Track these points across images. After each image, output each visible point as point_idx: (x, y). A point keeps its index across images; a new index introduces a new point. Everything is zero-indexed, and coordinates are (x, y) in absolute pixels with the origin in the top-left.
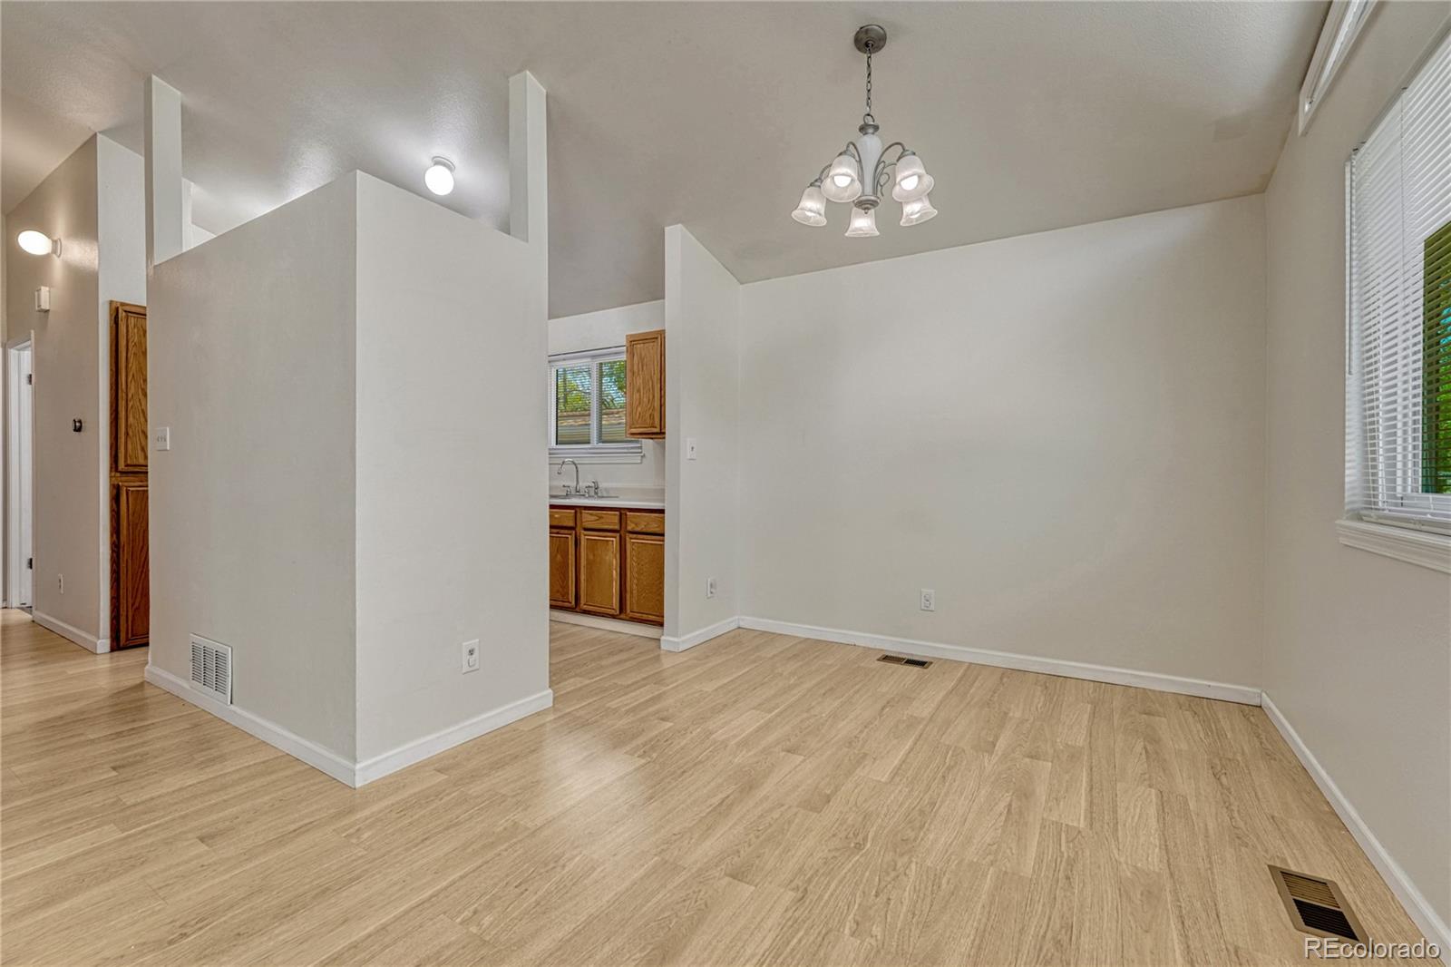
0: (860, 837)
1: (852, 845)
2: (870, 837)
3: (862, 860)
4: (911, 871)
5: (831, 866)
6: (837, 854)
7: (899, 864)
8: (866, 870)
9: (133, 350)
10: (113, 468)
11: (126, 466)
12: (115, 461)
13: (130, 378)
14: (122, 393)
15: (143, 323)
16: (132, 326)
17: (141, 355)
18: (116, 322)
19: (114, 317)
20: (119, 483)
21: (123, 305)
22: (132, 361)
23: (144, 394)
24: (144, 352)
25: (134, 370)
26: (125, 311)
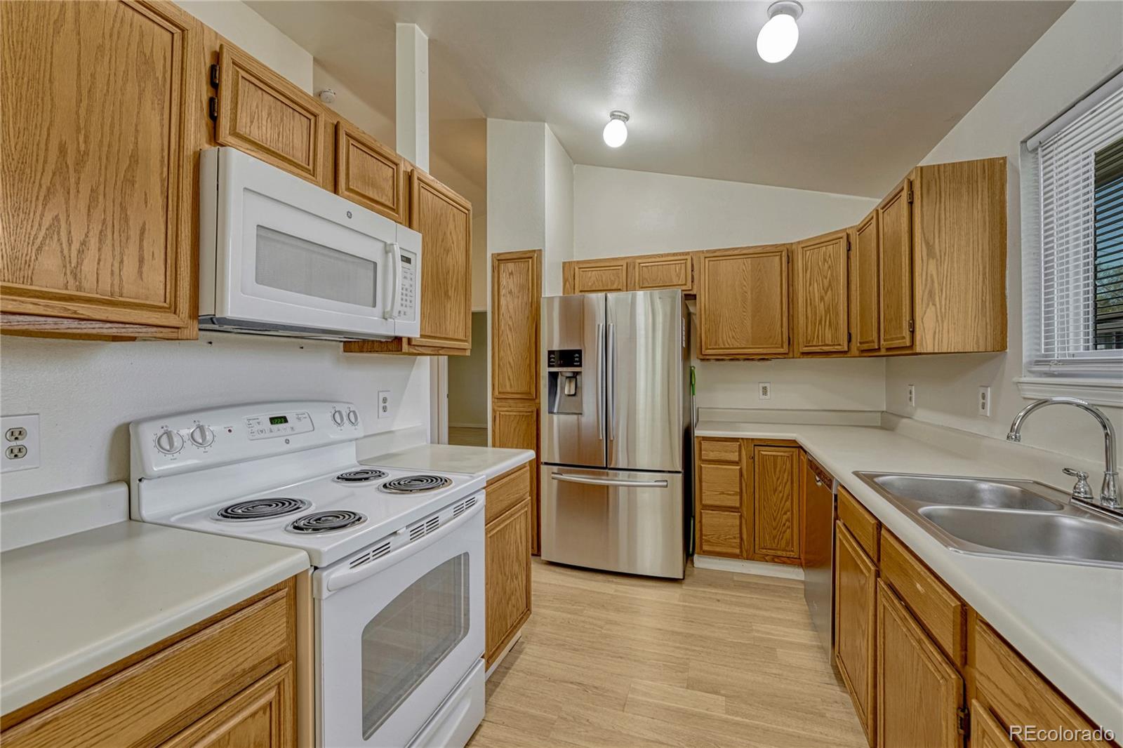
9: (503, 292)
10: (493, 394)
11: (499, 393)
12: (493, 389)
13: (501, 316)
14: (496, 332)
15: (511, 266)
16: (502, 271)
17: (508, 296)
18: (493, 271)
19: (493, 266)
20: (496, 408)
21: (499, 254)
22: (503, 302)
23: (510, 329)
24: (510, 292)
25: (503, 309)
26: (498, 260)
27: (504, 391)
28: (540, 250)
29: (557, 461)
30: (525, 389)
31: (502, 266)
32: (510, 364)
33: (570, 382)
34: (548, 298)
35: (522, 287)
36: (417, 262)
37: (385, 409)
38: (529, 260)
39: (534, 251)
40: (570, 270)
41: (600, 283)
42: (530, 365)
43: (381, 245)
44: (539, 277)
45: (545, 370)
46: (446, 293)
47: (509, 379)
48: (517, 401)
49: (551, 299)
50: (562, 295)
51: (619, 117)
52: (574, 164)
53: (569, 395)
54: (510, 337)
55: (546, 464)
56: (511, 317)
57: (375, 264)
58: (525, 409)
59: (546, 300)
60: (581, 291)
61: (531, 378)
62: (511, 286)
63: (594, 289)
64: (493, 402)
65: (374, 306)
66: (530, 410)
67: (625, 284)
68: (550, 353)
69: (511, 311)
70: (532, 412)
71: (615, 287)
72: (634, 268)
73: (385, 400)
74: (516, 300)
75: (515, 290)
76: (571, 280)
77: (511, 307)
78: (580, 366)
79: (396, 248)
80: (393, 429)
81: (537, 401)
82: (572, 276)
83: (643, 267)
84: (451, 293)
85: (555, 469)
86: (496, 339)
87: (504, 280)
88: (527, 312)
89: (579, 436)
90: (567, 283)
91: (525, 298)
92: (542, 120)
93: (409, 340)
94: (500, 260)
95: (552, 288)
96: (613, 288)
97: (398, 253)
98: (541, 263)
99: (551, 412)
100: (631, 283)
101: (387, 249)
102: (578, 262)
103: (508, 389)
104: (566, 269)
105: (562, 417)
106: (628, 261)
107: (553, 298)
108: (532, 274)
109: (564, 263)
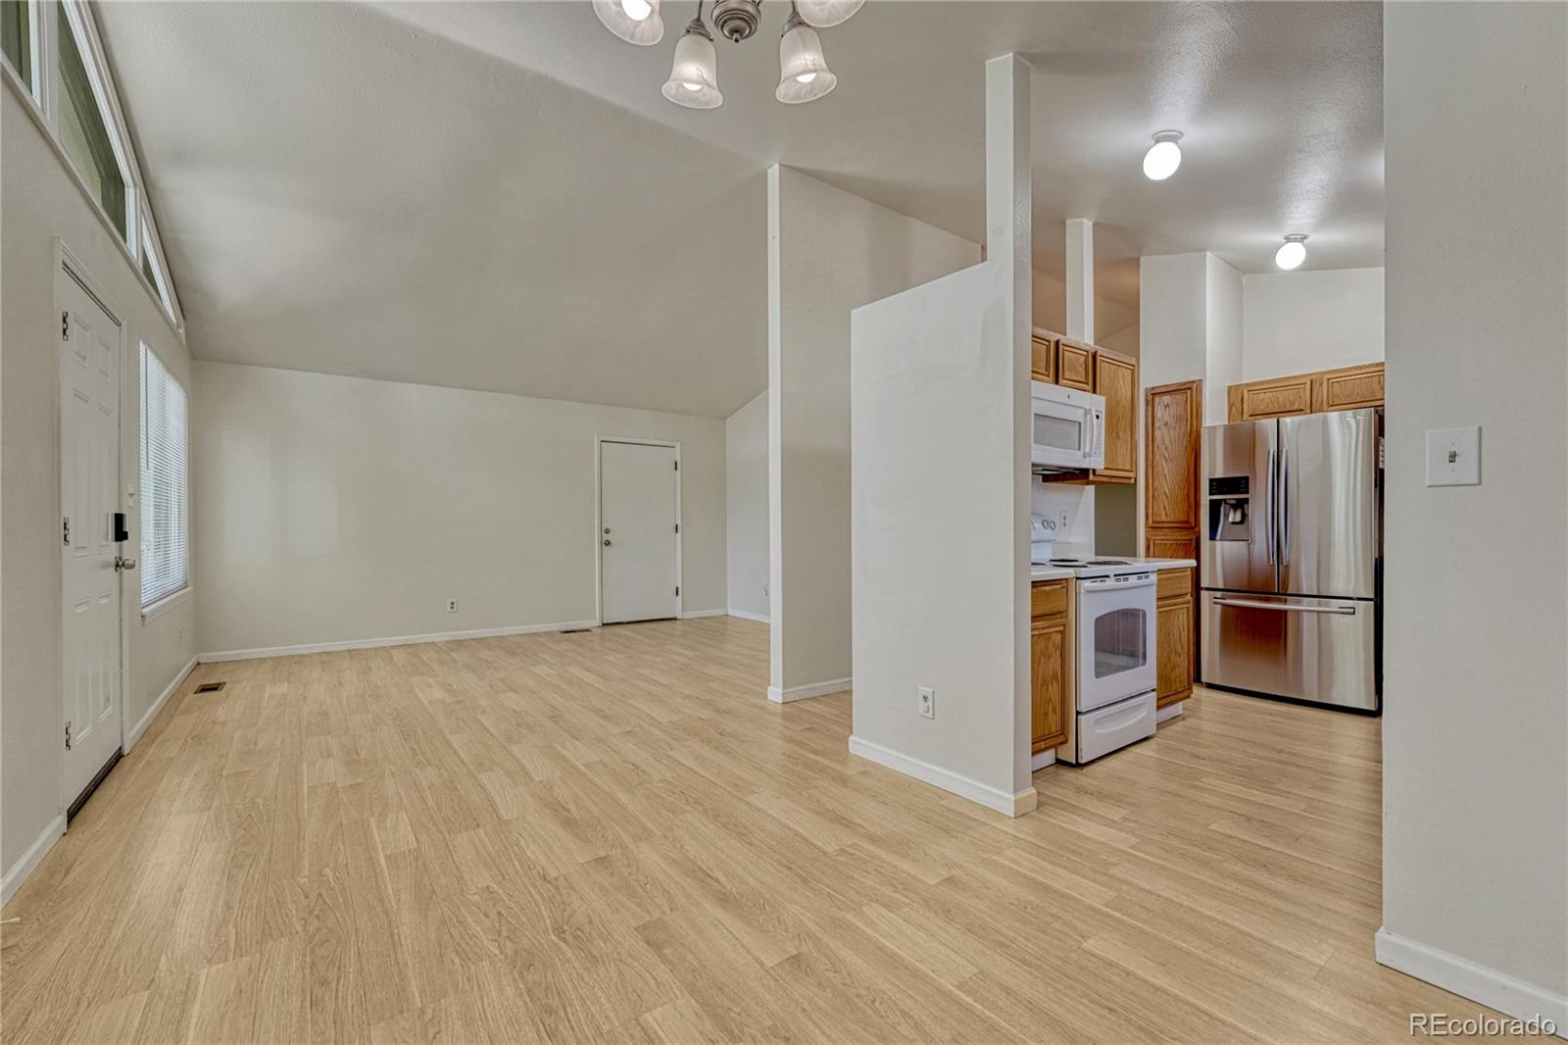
0: (570, 939)
1: (565, 928)
2: (563, 946)
3: (542, 925)
4: (494, 946)
5: (557, 905)
6: (566, 914)
7: (509, 944)
8: (529, 921)
9: (1157, 425)
10: (1146, 524)
11: (1154, 522)
12: (1147, 518)
13: (1155, 449)
14: (1150, 463)
15: (1167, 399)
16: (1156, 405)
17: (1163, 427)
18: (1147, 405)
19: (1147, 401)
20: (1150, 537)
21: (1153, 389)
22: (1158, 434)
23: (1166, 460)
24: (1166, 424)
25: (1158, 441)
26: (1153, 394)
27: (1159, 520)
28: (1200, 381)
29: (1221, 586)
30: (1182, 518)
31: (1157, 399)
32: (1165, 493)
33: (1235, 510)
34: (1210, 427)
35: (1179, 419)
36: (1103, 416)
37: (1065, 524)
38: (1188, 392)
39: (1193, 382)
40: (1236, 396)
41: (1276, 404)
42: (1188, 495)
43: (1083, 410)
44: (1199, 406)
45: (1205, 498)
46: (1118, 434)
47: (1165, 508)
48: (1176, 530)
49: (1213, 429)
50: (1226, 423)
51: (1295, 240)
52: (1244, 274)
53: (1234, 523)
54: (1165, 467)
55: (1207, 589)
56: (1166, 449)
57: (1080, 423)
58: (1183, 538)
59: (1207, 430)
60: (1251, 416)
61: (1189, 506)
62: (1167, 418)
63: (1267, 411)
64: (1146, 532)
65: (1079, 449)
66: (1188, 538)
67: (1309, 402)
68: (1212, 481)
69: (1167, 442)
70: (1191, 540)
71: (1295, 407)
72: (1321, 385)
73: (1065, 518)
74: (1172, 432)
75: (1171, 422)
76: (1238, 404)
77: (1167, 438)
78: (1247, 492)
79: (1093, 410)
80: (1070, 540)
81: (1196, 530)
82: (1240, 399)
83: (1333, 383)
84: (1121, 435)
85: (1219, 594)
86: (1150, 471)
87: (1159, 412)
88: (1185, 442)
89: (1250, 561)
90: (1234, 409)
91: (1183, 428)
92: (1205, 251)
93: (1094, 471)
94: (1154, 394)
95: (1214, 415)
96: (1294, 408)
97: (1094, 414)
98: (1201, 392)
99: (1213, 537)
100: (1317, 401)
101: (1087, 412)
102: (1247, 385)
103: (1164, 518)
104: (1232, 393)
105: (1227, 544)
106: (1313, 377)
107: (1215, 427)
108: (1191, 405)
109: (1230, 388)
